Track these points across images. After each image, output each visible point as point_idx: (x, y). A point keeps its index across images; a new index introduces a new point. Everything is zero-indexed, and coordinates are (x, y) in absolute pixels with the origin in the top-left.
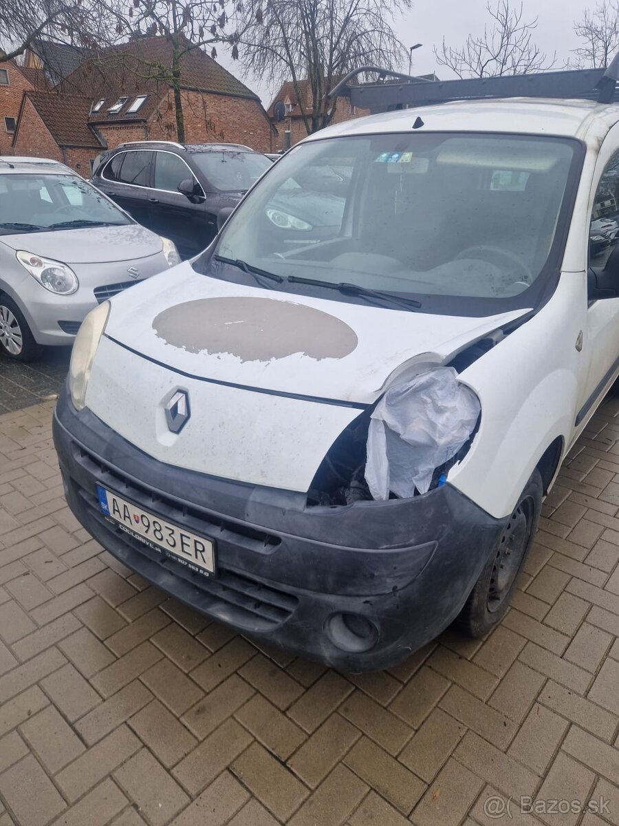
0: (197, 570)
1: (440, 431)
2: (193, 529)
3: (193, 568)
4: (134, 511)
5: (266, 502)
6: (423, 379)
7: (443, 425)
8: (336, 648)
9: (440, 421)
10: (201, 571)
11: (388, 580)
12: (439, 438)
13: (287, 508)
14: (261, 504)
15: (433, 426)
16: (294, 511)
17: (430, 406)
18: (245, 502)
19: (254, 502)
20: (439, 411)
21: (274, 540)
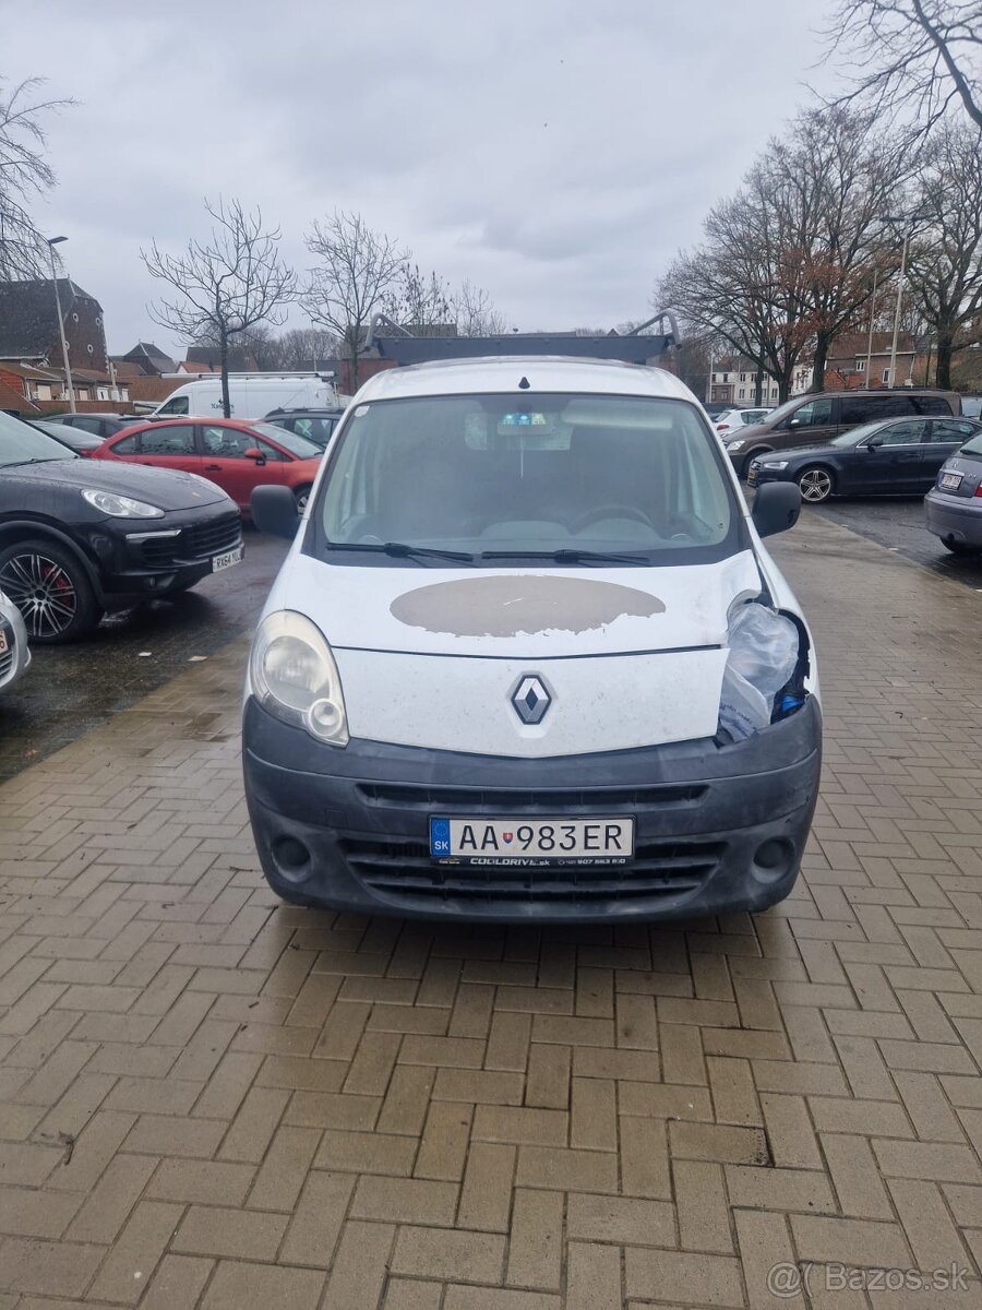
0: (608, 861)
1: (774, 658)
2: (602, 814)
3: (602, 862)
4: (502, 827)
5: (679, 757)
6: (743, 616)
7: (777, 651)
8: (761, 884)
9: (771, 648)
10: (614, 861)
11: (804, 791)
12: (776, 663)
13: (703, 755)
14: (675, 760)
15: (764, 655)
16: (708, 756)
17: (753, 640)
18: (658, 764)
19: (667, 761)
20: (764, 640)
21: (696, 791)
